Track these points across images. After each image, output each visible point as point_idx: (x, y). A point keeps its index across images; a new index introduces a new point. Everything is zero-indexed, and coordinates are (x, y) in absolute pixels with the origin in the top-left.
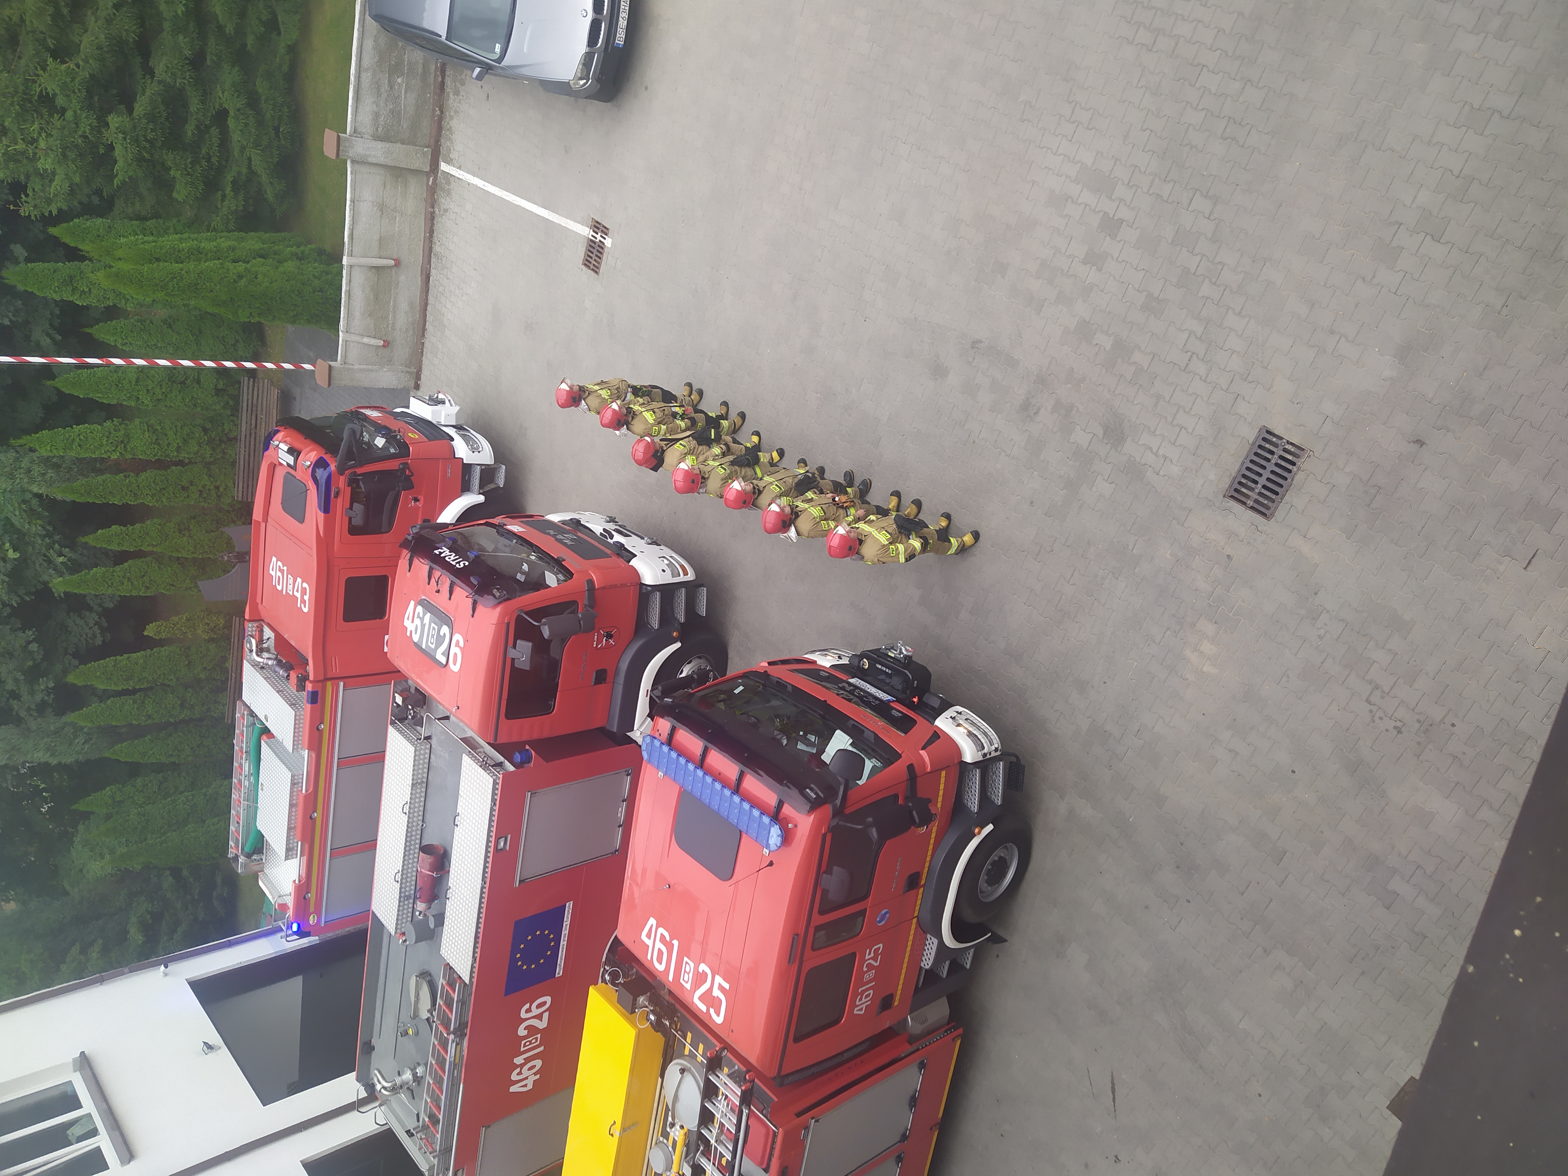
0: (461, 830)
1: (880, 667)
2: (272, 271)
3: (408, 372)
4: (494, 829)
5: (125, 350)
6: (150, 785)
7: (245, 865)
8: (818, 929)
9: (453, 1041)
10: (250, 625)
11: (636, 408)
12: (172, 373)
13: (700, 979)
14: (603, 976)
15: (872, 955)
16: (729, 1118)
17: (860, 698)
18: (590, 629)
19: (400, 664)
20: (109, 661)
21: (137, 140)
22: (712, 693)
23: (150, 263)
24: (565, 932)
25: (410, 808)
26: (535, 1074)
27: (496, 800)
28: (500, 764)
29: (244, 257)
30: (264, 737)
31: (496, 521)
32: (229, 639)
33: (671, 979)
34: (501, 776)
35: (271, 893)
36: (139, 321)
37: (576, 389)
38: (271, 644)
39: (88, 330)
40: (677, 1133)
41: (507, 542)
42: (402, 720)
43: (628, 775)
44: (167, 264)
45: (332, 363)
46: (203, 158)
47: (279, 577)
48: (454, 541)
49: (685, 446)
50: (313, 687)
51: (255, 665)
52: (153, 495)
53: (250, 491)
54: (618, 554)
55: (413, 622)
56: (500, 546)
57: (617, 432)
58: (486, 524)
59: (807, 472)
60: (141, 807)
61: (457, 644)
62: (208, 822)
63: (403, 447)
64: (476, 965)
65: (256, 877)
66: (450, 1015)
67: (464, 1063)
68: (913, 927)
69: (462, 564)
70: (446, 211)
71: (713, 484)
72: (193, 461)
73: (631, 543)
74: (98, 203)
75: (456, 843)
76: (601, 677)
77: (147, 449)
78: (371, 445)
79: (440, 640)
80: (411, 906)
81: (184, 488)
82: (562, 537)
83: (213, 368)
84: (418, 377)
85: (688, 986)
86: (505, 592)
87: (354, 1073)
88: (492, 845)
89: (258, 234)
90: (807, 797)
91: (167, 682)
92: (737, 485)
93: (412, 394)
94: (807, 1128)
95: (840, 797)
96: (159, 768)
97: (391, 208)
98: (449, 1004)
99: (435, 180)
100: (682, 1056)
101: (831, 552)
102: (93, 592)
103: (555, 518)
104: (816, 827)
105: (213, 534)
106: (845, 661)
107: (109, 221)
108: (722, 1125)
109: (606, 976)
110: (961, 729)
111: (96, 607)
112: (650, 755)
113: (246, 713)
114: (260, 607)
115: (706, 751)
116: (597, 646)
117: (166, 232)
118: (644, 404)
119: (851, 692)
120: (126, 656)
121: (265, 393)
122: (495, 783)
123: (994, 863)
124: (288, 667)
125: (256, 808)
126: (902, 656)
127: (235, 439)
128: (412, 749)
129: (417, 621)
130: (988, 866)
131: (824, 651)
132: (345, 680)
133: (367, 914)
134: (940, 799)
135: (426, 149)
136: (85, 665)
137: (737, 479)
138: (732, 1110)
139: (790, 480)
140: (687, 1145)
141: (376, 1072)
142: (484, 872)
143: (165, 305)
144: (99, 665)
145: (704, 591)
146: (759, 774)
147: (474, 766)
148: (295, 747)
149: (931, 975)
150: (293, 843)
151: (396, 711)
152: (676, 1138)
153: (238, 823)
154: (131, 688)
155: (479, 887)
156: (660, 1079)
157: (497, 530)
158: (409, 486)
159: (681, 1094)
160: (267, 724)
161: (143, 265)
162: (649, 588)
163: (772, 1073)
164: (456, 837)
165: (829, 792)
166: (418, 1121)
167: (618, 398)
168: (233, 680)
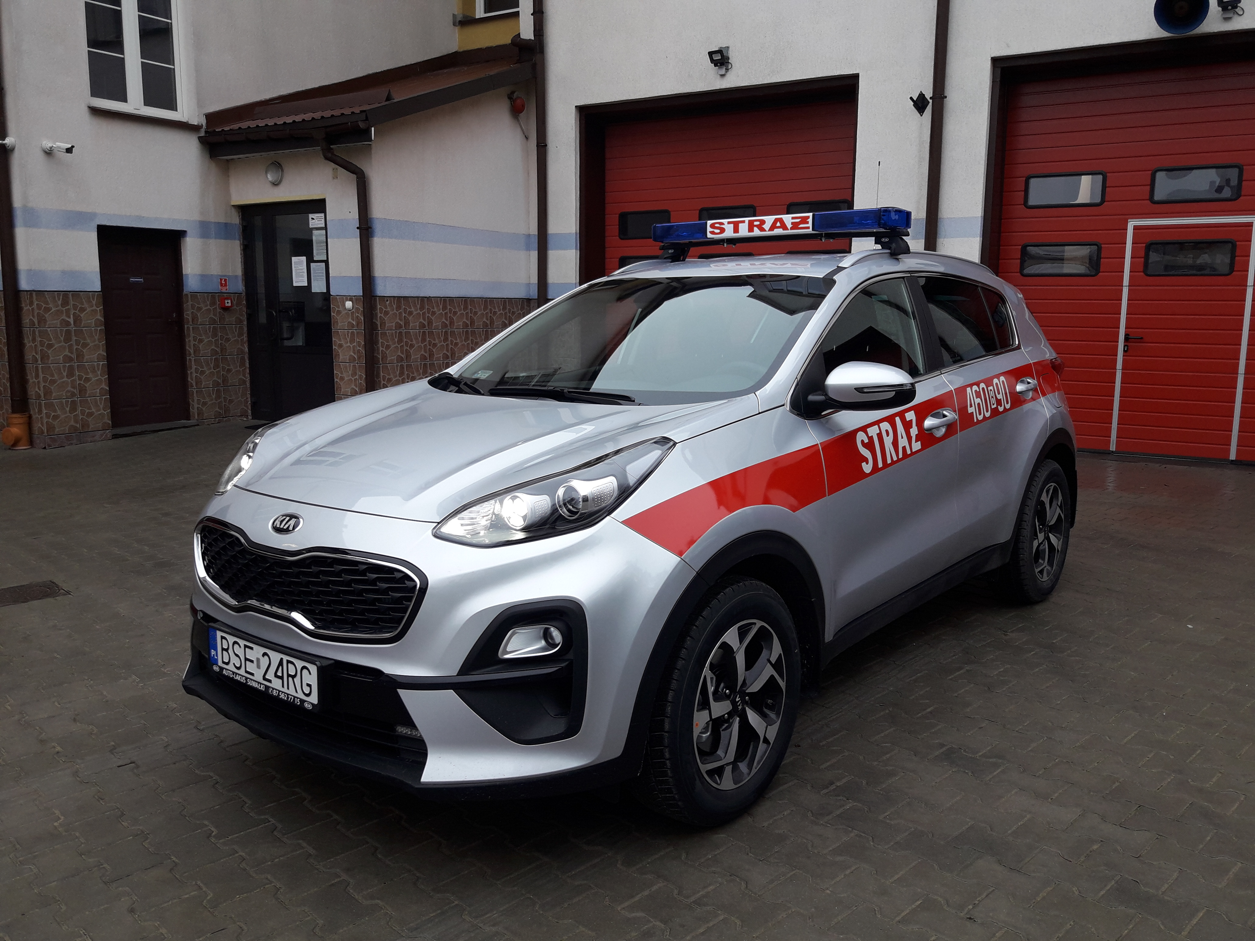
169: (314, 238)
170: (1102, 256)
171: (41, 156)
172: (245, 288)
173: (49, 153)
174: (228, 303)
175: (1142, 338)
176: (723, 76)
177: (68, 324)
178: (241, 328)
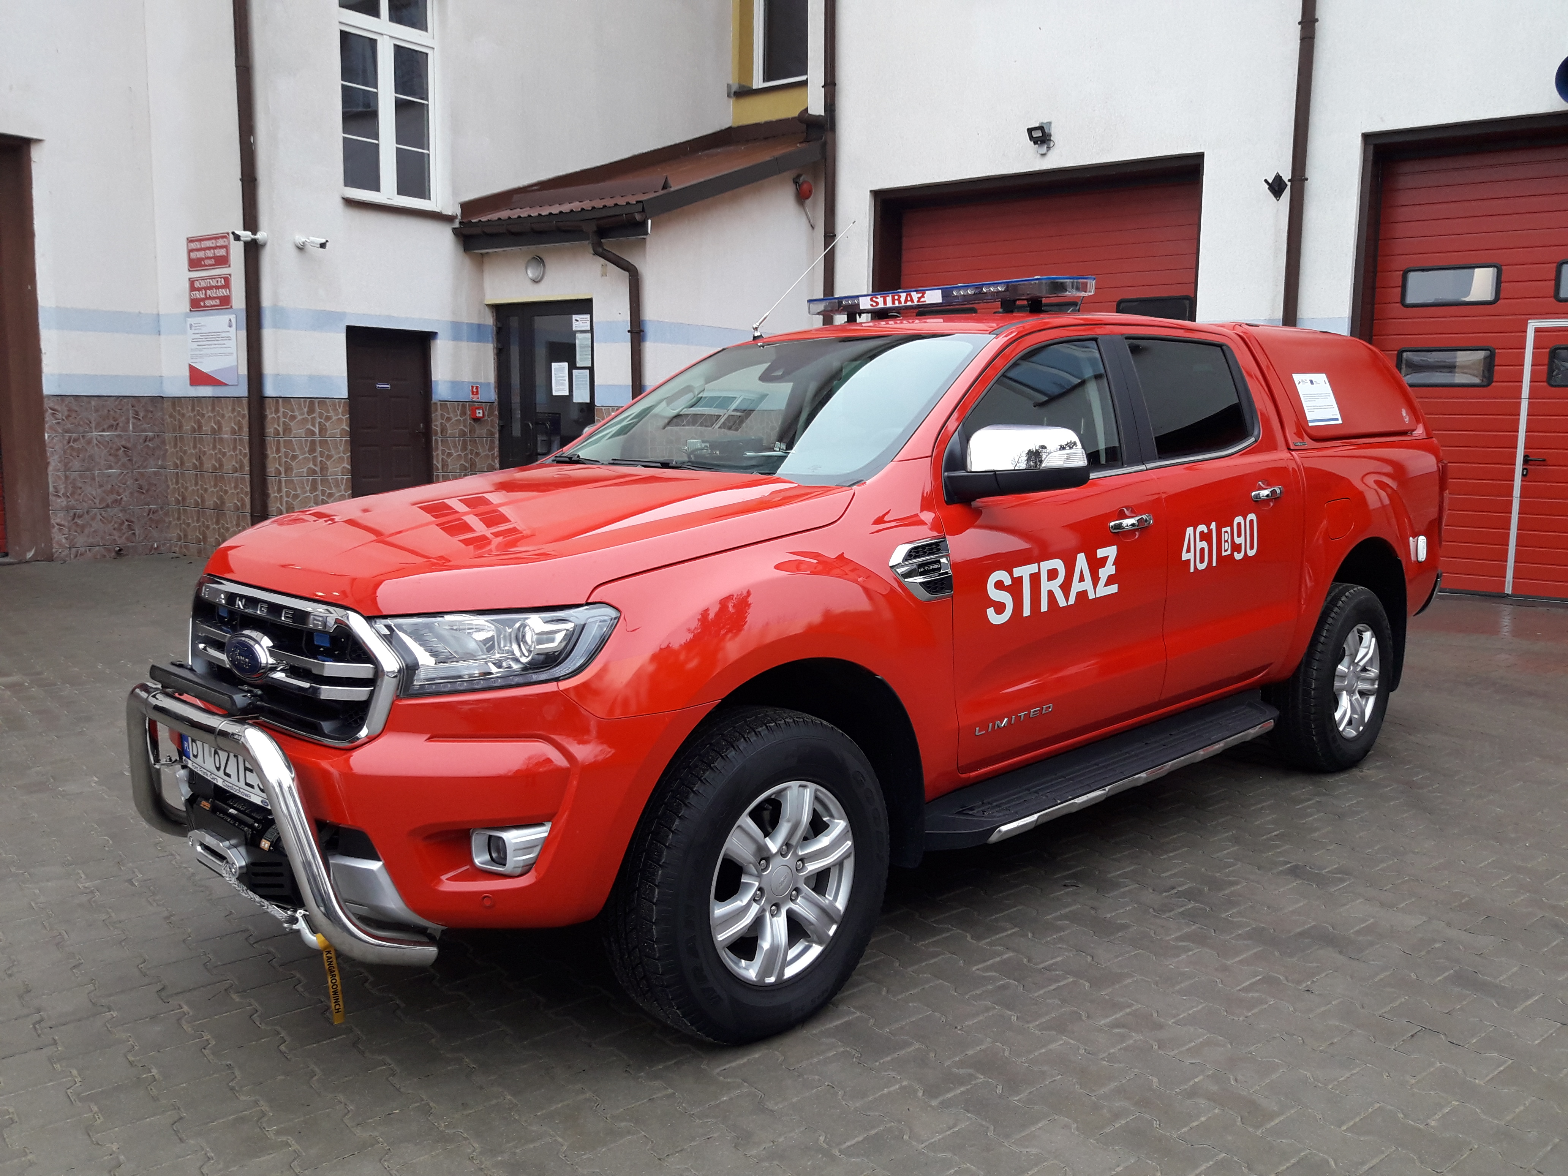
169: (577, 342)
170: (1496, 363)
171: (293, 251)
172: (498, 398)
173: (301, 248)
174: (479, 414)
175: (1544, 460)
176: (1043, 155)
177: (313, 433)
178: (492, 442)
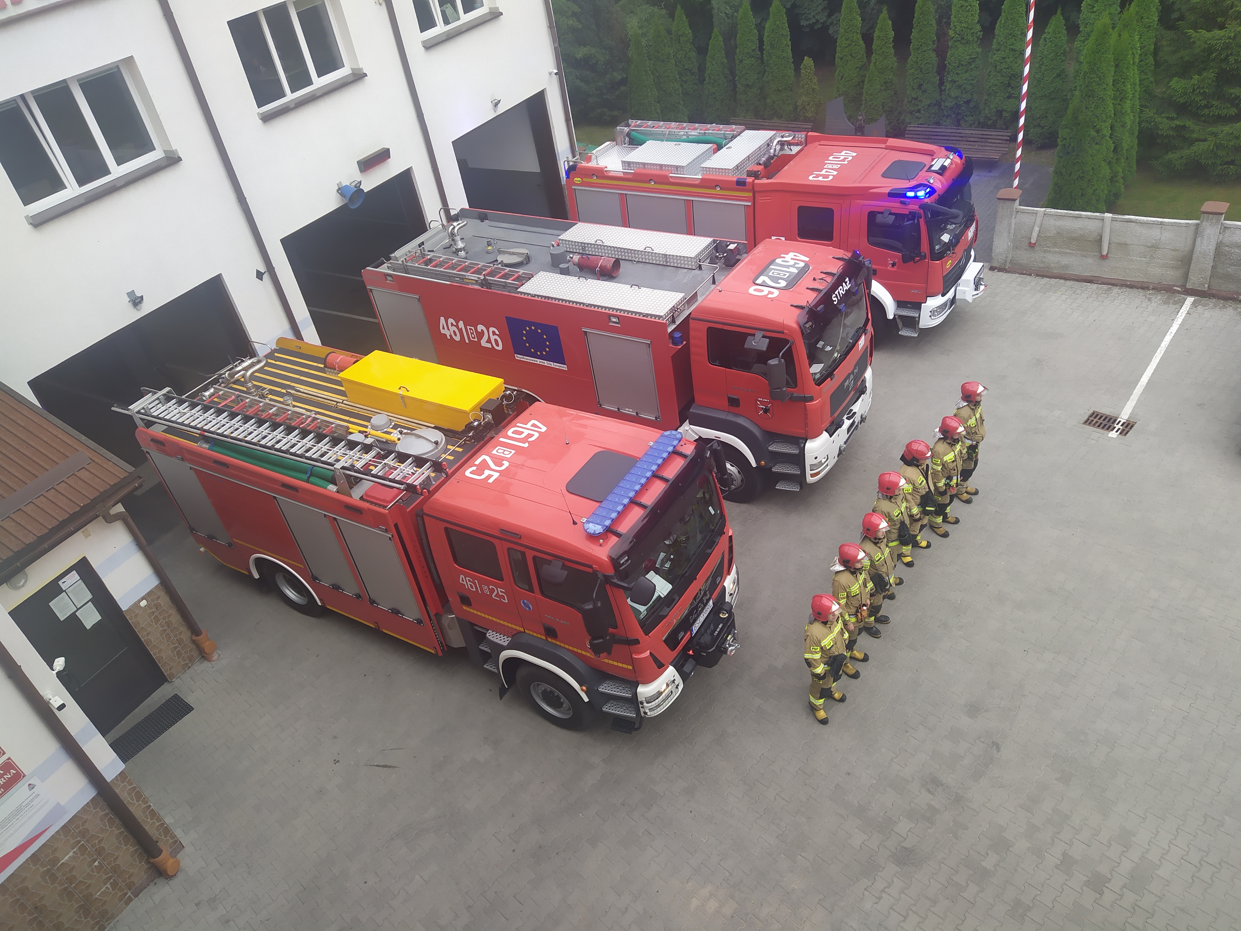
0: (627, 290)
1: (720, 626)
2: (1102, 156)
3: (1006, 262)
4: (626, 314)
5: (1040, 40)
6: (690, 62)
7: (622, 132)
8: (523, 554)
9: (478, 278)
10: (803, 136)
11: (958, 447)
12: (1018, 78)
13: (498, 461)
14: (510, 389)
15: (500, 594)
16: (399, 474)
17: (696, 608)
18: (773, 397)
19: (760, 248)
20: (786, 31)
21: (1228, 48)
22: (711, 488)
23: (1114, 60)
24: (546, 363)
25: (649, 252)
26: (451, 336)
27: (647, 317)
28: (673, 321)
29: (1115, 134)
30: (715, 146)
31: (870, 328)
32: (796, 120)
33: (501, 439)
34: (664, 321)
35: (600, 150)
36: (1065, 51)
37: (978, 398)
38: (787, 151)
39: (1059, 11)
40: (396, 435)
41: (851, 335)
42: (716, 249)
43: (656, 418)
44: (1113, 73)
45: (1017, 202)
46: (1208, 102)
47: (839, 158)
48: (855, 294)
49: (921, 484)
50: (748, 182)
51: (771, 139)
52: (917, 62)
53: (914, 136)
54: (833, 422)
55: (792, 259)
56: (848, 329)
57: (937, 430)
58: (867, 320)
59: (891, 585)
60: (674, 56)
61: (770, 293)
62: (658, 105)
63: (940, 256)
64: (529, 297)
65: (613, 140)
66: (497, 276)
67: (463, 285)
68: (518, 628)
69: (836, 299)
70: (1150, 299)
71: (885, 505)
72: (943, 93)
73: (842, 433)
74: (1172, 17)
75: (619, 286)
76: (734, 402)
77: (955, 58)
78: (944, 230)
79: (775, 279)
80: (578, 251)
81: (920, 86)
82: (851, 378)
83: (1019, 109)
84: (1001, 270)
85: (494, 452)
86: (808, 331)
87: (468, 207)
88: (614, 312)
89: (1136, 146)
90: (621, 556)
91: (767, 74)
92: (883, 525)
93: (986, 264)
94: (386, 531)
95: (619, 583)
96: (702, 69)
97: (1154, 255)
98: (505, 276)
99: (1178, 292)
100: (447, 443)
101: (817, 598)
102: (841, 18)
103: (868, 374)
104: (598, 561)
105: (881, 108)
106: (728, 599)
107: (1155, 26)
108: (396, 469)
109: (509, 392)
110: (664, 687)
111: (830, 20)
112: (666, 436)
113: (735, 133)
114: (817, 143)
115: (666, 480)
116: (759, 401)
117: (1142, 72)
118: (961, 453)
119: (701, 601)
120: (790, 43)
121: (996, 149)
122: (660, 317)
123: (558, 698)
124: (766, 165)
125: (662, 140)
126: (727, 646)
127: (959, 125)
128: (693, 255)
129: (792, 262)
130: (557, 693)
131: (737, 582)
132: (752, 206)
133: (577, 219)
134: (611, 662)
135: (1206, 286)
136: (786, 13)
137: (889, 526)
138: (405, 477)
139: (884, 569)
140: (387, 442)
141: (465, 222)
142: (595, 306)
143: (1078, 72)
144: (783, 23)
145: (797, 489)
146: (644, 519)
147: (674, 301)
148: (705, 169)
149: (481, 637)
150: (633, 167)
151: (724, 244)
152: (392, 434)
153: (653, 127)
154: (764, 47)
155: (585, 302)
156: (433, 426)
157: (862, 328)
158: (905, 260)
159: (421, 440)
160: (724, 149)
161: (1113, 54)
162: (802, 445)
163: (426, 510)
164: (622, 286)
165: (625, 575)
166: (429, 251)
167: (968, 433)
168: (763, 123)
